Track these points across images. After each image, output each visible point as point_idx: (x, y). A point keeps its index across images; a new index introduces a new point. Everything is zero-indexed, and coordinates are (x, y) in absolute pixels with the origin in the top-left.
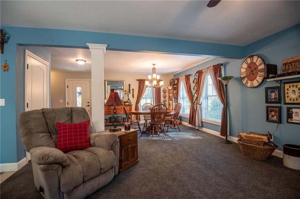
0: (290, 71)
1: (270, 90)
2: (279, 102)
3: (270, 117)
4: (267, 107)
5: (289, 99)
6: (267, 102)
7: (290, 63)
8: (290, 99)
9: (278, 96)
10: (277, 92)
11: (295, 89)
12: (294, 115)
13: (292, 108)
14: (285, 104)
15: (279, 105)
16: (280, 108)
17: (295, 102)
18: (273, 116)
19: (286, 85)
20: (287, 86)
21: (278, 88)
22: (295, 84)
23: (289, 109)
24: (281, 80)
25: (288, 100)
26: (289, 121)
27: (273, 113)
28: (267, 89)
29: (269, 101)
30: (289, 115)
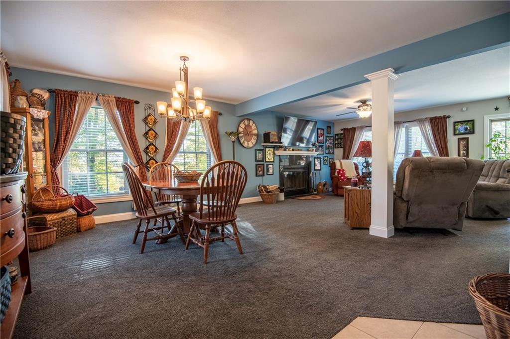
1: (258, 151)
2: (263, 161)
3: (258, 172)
4: (256, 165)
6: (256, 161)
9: (262, 157)
10: (262, 153)
11: (270, 152)
12: (270, 169)
13: (269, 165)
14: (266, 162)
15: (262, 163)
16: (263, 165)
17: (270, 160)
18: (260, 172)
20: (267, 149)
21: (263, 150)
22: (271, 149)
23: (267, 165)
24: (264, 145)
25: (267, 160)
27: (260, 169)
28: (256, 150)
30: (268, 170)
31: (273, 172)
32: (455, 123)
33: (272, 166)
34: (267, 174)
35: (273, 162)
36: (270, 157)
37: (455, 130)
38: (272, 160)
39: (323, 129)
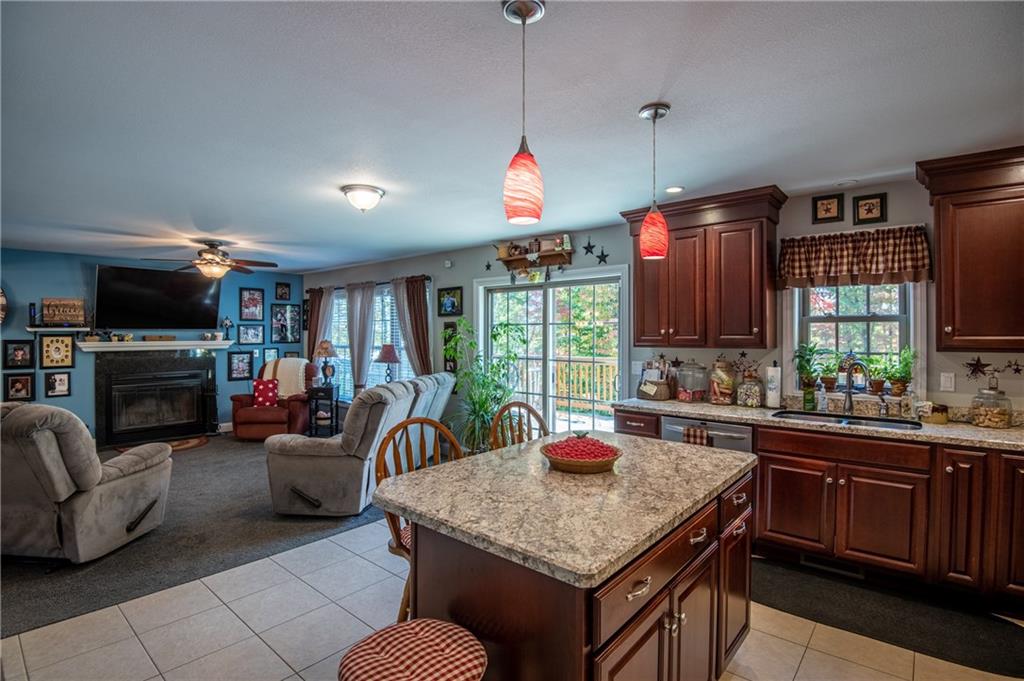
0: (57, 318)
1: (14, 346)
3: (12, 392)
4: (6, 377)
5: (49, 360)
6: (5, 366)
7: (57, 306)
8: (52, 361)
9: (28, 357)
10: (27, 349)
11: (59, 345)
12: (57, 384)
13: (54, 374)
14: (42, 367)
15: (32, 371)
16: (33, 376)
17: (60, 364)
18: (18, 391)
19: (45, 339)
21: (31, 343)
22: (61, 339)
23: (48, 377)
24: (36, 332)
25: (47, 363)
26: (50, 394)
27: (19, 386)
28: (6, 343)
29: (10, 364)
30: (50, 386)
31: (69, 389)
32: (440, 291)
33: (65, 377)
34: (47, 396)
35: (72, 366)
36: (56, 356)
37: (440, 305)
38: (68, 362)
39: (262, 291)
